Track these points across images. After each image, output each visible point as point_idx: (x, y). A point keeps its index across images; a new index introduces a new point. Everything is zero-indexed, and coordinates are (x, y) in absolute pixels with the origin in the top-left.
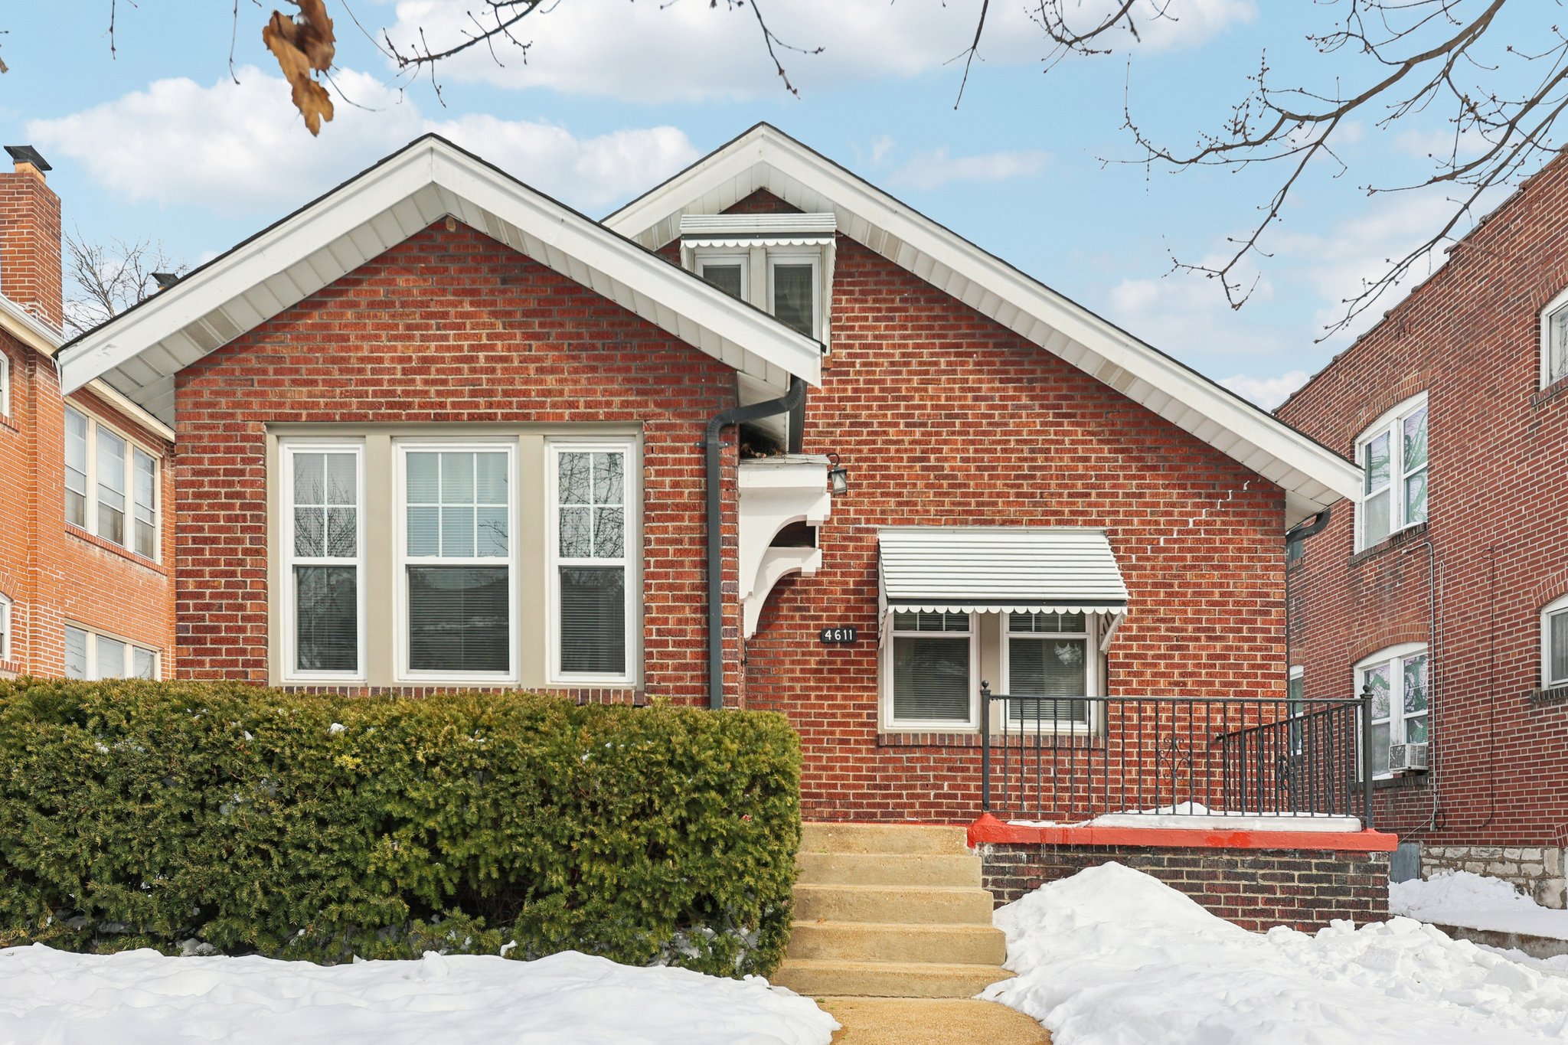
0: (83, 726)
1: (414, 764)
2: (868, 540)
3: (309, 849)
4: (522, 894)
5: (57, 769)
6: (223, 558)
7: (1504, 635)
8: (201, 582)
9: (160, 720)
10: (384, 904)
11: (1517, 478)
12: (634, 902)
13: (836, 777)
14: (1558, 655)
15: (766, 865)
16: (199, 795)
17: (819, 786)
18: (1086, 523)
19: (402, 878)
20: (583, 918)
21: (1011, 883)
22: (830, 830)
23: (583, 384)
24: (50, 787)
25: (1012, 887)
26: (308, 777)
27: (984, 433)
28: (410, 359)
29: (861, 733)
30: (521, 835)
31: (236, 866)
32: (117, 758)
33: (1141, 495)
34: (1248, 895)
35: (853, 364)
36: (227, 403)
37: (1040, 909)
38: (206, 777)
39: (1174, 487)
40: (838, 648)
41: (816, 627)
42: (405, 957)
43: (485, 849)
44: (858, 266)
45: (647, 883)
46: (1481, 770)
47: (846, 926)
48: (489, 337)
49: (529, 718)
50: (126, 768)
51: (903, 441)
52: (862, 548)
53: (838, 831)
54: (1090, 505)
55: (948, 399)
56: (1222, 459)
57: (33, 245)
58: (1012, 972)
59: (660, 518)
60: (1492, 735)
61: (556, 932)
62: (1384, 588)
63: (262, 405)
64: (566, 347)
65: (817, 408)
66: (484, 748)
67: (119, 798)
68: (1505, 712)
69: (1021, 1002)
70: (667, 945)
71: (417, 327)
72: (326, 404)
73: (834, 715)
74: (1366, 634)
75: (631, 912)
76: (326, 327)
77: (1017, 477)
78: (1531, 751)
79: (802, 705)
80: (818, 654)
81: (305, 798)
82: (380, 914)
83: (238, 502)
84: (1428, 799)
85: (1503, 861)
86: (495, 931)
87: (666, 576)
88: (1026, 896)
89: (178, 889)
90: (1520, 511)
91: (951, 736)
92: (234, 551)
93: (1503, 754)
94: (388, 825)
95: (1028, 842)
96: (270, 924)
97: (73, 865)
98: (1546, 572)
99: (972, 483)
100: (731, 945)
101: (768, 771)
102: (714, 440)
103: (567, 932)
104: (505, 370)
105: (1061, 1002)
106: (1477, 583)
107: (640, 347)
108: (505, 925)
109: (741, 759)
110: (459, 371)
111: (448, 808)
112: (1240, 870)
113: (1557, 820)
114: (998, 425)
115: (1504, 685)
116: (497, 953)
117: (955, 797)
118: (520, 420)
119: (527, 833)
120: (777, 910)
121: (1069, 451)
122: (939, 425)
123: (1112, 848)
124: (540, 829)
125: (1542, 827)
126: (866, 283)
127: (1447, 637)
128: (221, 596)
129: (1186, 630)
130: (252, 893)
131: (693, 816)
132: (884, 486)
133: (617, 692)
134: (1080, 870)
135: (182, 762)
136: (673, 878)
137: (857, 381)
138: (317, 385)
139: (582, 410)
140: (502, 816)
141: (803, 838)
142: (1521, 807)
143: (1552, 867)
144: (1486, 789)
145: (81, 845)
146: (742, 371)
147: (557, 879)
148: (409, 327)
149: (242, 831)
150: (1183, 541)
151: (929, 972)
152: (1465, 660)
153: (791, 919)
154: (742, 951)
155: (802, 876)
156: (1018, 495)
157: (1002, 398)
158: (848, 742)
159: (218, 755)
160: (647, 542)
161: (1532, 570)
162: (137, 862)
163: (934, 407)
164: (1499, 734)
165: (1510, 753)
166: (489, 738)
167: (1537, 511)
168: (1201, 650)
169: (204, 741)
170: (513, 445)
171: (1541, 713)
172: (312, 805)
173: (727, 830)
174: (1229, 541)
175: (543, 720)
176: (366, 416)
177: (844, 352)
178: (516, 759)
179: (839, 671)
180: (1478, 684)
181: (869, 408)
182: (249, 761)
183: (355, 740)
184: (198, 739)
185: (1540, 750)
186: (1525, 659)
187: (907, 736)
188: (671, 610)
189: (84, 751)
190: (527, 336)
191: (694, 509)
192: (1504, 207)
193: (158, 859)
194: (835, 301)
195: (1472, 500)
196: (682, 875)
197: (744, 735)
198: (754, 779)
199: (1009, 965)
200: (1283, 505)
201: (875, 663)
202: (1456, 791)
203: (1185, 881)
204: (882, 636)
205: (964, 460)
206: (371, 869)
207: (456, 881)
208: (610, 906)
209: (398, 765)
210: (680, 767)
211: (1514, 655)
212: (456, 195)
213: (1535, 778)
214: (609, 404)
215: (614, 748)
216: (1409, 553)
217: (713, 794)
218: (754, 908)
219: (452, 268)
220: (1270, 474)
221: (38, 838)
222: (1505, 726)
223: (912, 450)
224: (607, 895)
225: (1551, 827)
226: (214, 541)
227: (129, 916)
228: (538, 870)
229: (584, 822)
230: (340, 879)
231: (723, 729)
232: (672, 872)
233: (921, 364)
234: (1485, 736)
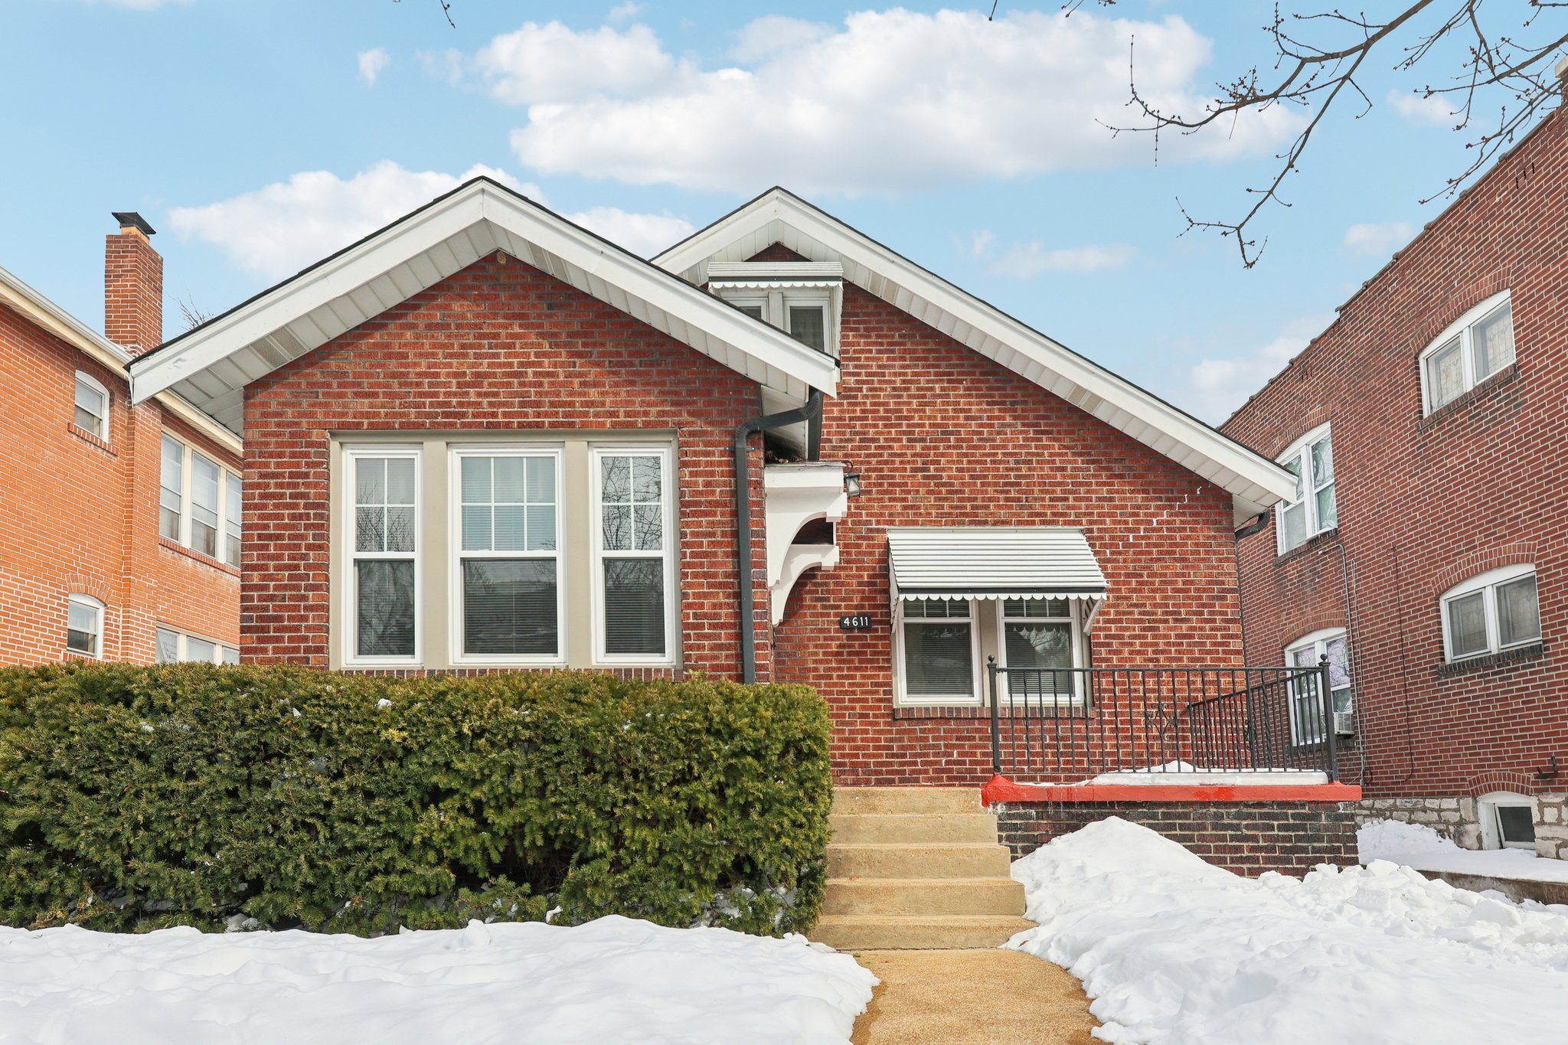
0: (128, 705)
1: (460, 736)
2: (879, 539)
3: (356, 822)
4: (567, 861)
5: (100, 749)
6: (287, 553)
7: (1410, 619)
8: (265, 575)
9: (207, 698)
10: (430, 874)
11: (1411, 489)
12: (675, 864)
13: (857, 748)
14: (1457, 634)
15: (801, 826)
16: (245, 771)
17: (843, 756)
18: (1065, 523)
19: (449, 848)
20: (626, 882)
21: (1023, 839)
22: (857, 794)
23: (623, 396)
24: (93, 766)
25: (1023, 842)
26: (355, 751)
27: (976, 447)
28: (464, 373)
29: (879, 708)
30: (565, 803)
31: (281, 841)
32: (163, 738)
33: (1111, 499)
34: (1234, 843)
35: (860, 389)
36: (293, 412)
37: (1052, 861)
38: (253, 754)
39: (1138, 492)
40: (856, 633)
41: (836, 615)
42: (451, 925)
43: (530, 817)
44: (861, 307)
45: (688, 847)
46: (1400, 733)
47: (876, 882)
48: (537, 355)
49: (573, 691)
50: (171, 746)
51: (906, 454)
52: (873, 546)
53: (865, 794)
54: (1068, 507)
55: (943, 418)
56: (1177, 468)
57: (136, 296)
58: (1033, 921)
59: (694, 514)
60: (1407, 703)
61: (601, 896)
62: (1305, 583)
63: (326, 415)
64: (607, 363)
65: (831, 426)
66: (528, 719)
67: (164, 775)
68: (1416, 683)
69: (1045, 950)
70: (709, 906)
71: (471, 346)
72: (386, 414)
73: (854, 693)
74: (1293, 622)
75: (673, 874)
76: (388, 345)
77: (1005, 484)
78: (1441, 715)
79: (825, 684)
80: (838, 638)
81: (352, 771)
82: (426, 884)
83: (302, 502)
84: (1356, 759)
85: (1425, 810)
86: (540, 898)
87: (701, 565)
88: (1038, 850)
89: (222, 865)
90: (1415, 516)
91: (958, 709)
92: (298, 547)
93: (1418, 719)
94: (435, 796)
95: (1036, 800)
96: (316, 897)
97: (115, 844)
98: (1442, 566)
99: (967, 489)
100: (770, 904)
101: (801, 736)
102: (742, 445)
103: (611, 896)
104: (551, 384)
105: (1086, 950)
106: (1383, 576)
107: (673, 364)
108: (552, 891)
109: (775, 726)
110: (509, 385)
111: (493, 778)
112: (1226, 821)
113: (1468, 773)
114: (986, 440)
115: (1413, 660)
116: (542, 919)
117: (964, 763)
118: (565, 428)
119: (571, 801)
120: (812, 869)
121: (1048, 462)
122: (936, 440)
123: (1112, 804)
124: (584, 796)
125: (1456, 780)
126: (869, 322)
127: (1362, 622)
128: (285, 587)
129: (1156, 614)
130: (297, 866)
131: (731, 781)
132: (891, 492)
133: (658, 670)
134: (1084, 825)
135: (228, 739)
136: (712, 840)
137: (865, 403)
138: (378, 397)
139: (622, 419)
140: (546, 784)
141: (835, 800)
142: (1437, 763)
143: (1466, 813)
144: (1406, 749)
145: (123, 824)
146: (766, 385)
147: (601, 844)
148: (463, 346)
149: (289, 806)
150: (1149, 538)
151: (957, 924)
152: (1379, 641)
153: (826, 877)
154: (780, 909)
155: (834, 837)
156: (1007, 499)
157: (989, 418)
158: (867, 716)
159: (264, 732)
160: (683, 535)
161: (1430, 564)
162: (181, 839)
163: (932, 425)
164: (1412, 702)
165: (1423, 718)
166: (533, 710)
167: (1430, 516)
168: (1170, 631)
169: (250, 718)
170: (559, 450)
171: (1447, 683)
172: (359, 779)
173: (763, 793)
174: (1188, 537)
175: (586, 693)
176: (423, 424)
177: (853, 379)
178: (560, 729)
179: (857, 654)
180: (1391, 660)
181: (876, 426)
182: (296, 737)
183: (402, 714)
184: (245, 715)
185: (1448, 714)
186: (1430, 638)
187: (919, 709)
188: (706, 596)
189: (127, 731)
190: (572, 354)
191: (726, 505)
192: (1382, 273)
193: (202, 835)
194: (843, 337)
195: (1374, 508)
196: (721, 838)
197: (777, 704)
198: (788, 744)
199: (1029, 914)
200: (1231, 507)
201: (889, 646)
202: (1380, 752)
203: (1178, 832)
204: (894, 622)
205: (959, 470)
206: (417, 840)
207: (502, 849)
208: (653, 869)
209: (444, 737)
210: (718, 734)
211: (1420, 635)
212: (505, 230)
213: (1447, 738)
214: (646, 414)
215: (654, 717)
216: (1324, 553)
217: (750, 759)
218: (791, 867)
219: (503, 296)
220: (1218, 481)
221: (78, 818)
222: (1417, 695)
223: (914, 462)
224: (649, 859)
225: (1464, 780)
226: (279, 537)
227: (170, 893)
228: (582, 836)
229: (626, 789)
230: (386, 850)
231: (757, 699)
232: (712, 834)
233: (918, 389)
234: (1401, 704)
